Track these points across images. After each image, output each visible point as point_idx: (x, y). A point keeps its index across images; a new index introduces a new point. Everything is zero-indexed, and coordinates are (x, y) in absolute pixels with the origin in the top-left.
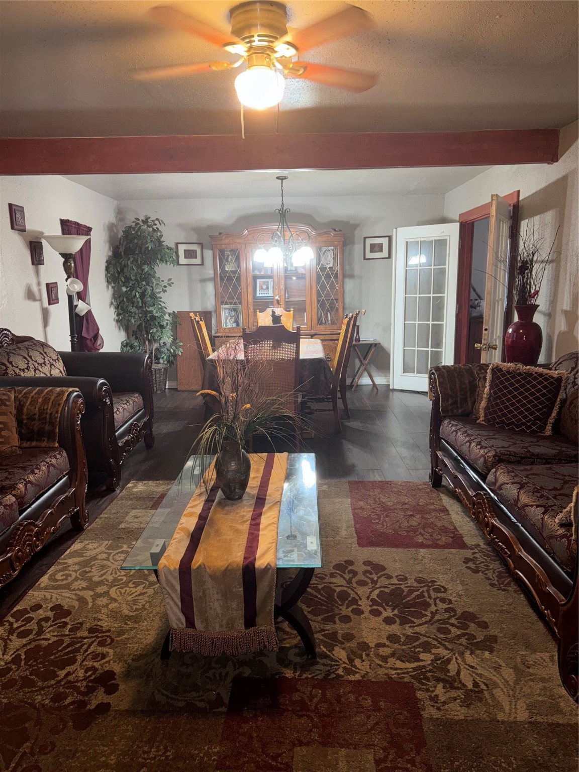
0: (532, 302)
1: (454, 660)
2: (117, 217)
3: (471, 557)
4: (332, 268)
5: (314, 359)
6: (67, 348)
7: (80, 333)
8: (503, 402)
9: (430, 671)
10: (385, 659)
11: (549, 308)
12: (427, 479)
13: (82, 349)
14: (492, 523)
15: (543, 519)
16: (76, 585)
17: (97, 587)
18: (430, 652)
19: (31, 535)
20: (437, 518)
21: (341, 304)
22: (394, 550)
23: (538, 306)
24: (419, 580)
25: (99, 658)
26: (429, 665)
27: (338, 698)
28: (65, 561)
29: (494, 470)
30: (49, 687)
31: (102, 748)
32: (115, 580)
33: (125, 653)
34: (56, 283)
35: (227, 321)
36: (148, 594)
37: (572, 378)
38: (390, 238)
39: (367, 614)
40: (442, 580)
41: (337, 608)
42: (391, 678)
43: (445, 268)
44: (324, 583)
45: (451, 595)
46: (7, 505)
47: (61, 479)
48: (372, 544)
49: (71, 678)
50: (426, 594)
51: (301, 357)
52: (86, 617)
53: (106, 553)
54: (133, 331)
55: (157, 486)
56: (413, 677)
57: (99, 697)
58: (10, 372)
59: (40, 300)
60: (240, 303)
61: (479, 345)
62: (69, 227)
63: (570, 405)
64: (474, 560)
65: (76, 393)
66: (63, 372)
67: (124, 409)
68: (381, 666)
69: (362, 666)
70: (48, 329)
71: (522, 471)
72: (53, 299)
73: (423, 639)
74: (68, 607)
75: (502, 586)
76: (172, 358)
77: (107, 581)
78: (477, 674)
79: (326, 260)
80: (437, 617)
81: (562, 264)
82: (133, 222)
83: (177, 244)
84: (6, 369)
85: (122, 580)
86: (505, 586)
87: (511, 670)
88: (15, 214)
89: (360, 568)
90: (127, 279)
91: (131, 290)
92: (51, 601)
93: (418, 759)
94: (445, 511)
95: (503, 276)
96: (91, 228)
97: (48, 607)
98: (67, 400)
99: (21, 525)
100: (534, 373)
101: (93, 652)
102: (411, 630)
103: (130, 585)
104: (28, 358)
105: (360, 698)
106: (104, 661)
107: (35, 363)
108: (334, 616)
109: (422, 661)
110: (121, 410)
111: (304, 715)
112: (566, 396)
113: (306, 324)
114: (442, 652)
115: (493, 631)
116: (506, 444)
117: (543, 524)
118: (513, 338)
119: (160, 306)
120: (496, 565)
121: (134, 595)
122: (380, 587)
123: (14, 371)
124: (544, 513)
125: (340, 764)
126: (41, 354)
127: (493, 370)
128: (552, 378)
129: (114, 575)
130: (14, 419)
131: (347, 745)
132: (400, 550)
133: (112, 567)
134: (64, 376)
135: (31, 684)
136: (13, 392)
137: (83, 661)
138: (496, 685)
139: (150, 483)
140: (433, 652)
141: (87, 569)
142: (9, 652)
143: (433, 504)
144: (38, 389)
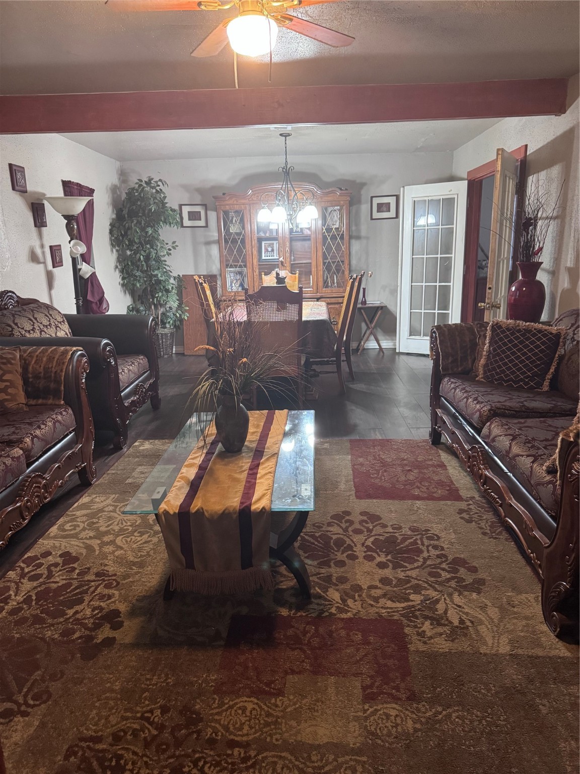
0: (536, 259)
1: (443, 600)
2: (120, 179)
3: (466, 509)
4: (338, 228)
5: (317, 320)
6: (73, 310)
7: (85, 297)
8: (502, 359)
9: (419, 610)
10: (376, 599)
11: (553, 266)
12: (427, 437)
13: (87, 312)
14: (485, 475)
15: (532, 467)
16: (83, 535)
17: (104, 536)
18: (420, 593)
19: (39, 487)
20: (434, 472)
21: (347, 266)
22: (391, 501)
23: (542, 263)
24: (413, 529)
25: (106, 599)
26: (419, 605)
27: (330, 634)
28: (74, 513)
29: (489, 423)
30: (58, 624)
31: (107, 675)
32: (121, 530)
33: (131, 594)
34: (60, 246)
35: (232, 284)
36: (153, 542)
37: (571, 334)
38: (398, 197)
39: (361, 559)
40: (436, 529)
41: (333, 553)
42: (382, 616)
43: (453, 228)
44: (321, 531)
45: (444, 542)
46: (14, 457)
47: (67, 435)
48: (370, 497)
49: (79, 616)
50: (419, 542)
51: (304, 319)
52: (93, 563)
53: (113, 505)
54: (139, 296)
55: (162, 445)
56: (402, 615)
57: (106, 632)
58: (16, 333)
59: (44, 263)
60: (245, 266)
61: (483, 304)
62: (71, 189)
63: (568, 361)
64: (468, 511)
65: (79, 352)
66: (69, 334)
67: (129, 370)
68: (372, 606)
69: (354, 606)
70: (53, 292)
71: (515, 424)
72: (57, 262)
73: (414, 582)
74: (77, 553)
75: (494, 534)
76: (178, 323)
77: (114, 530)
78: (463, 613)
79: (332, 220)
80: (428, 563)
81: (568, 219)
82: (136, 183)
83: (181, 206)
84: (12, 331)
85: (128, 529)
86: (497, 534)
87: (497, 609)
88: (16, 174)
89: (356, 517)
90: (131, 242)
91: (135, 254)
92: (60, 549)
93: (402, 685)
94: (443, 466)
95: (509, 235)
96: (94, 190)
97: (57, 554)
98: (70, 358)
99: (29, 477)
100: (533, 329)
101: (100, 593)
102: (403, 573)
103: (136, 534)
104: (34, 320)
105: (351, 634)
106: (110, 601)
107: (40, 325)
108: (330, 561)
109: (412, 601)
110: (126, 371)
111: (298, 648)
112: (565, 352)
113: (312, 288)
114: (432, 593)
115: (481, 575)
116: (502, 399)
117: (531, 472)
118: (516, 296)
119: (165, 270)
120: (489, 516)
121: (140, 543)
122: (375, 535)
123: (20, 332)
124: (533, 462)
125: (329, 689)
126: (46, 315)
127: (493, 326)
128: (551, 334)
129: (120, 525)
130: (20, 377)
131: (336, 673)
132: (396, 502)
133: (119, 518)
134: (69, 336)
135: (40, 621)
136: (18, 351)
137: (90, 601)
138: (481, 623)
139: (156, 441)
140: (423, 593)
141: (95, 520)
142: (20, 594)
143: (432, 460)
144: (42, 348)
